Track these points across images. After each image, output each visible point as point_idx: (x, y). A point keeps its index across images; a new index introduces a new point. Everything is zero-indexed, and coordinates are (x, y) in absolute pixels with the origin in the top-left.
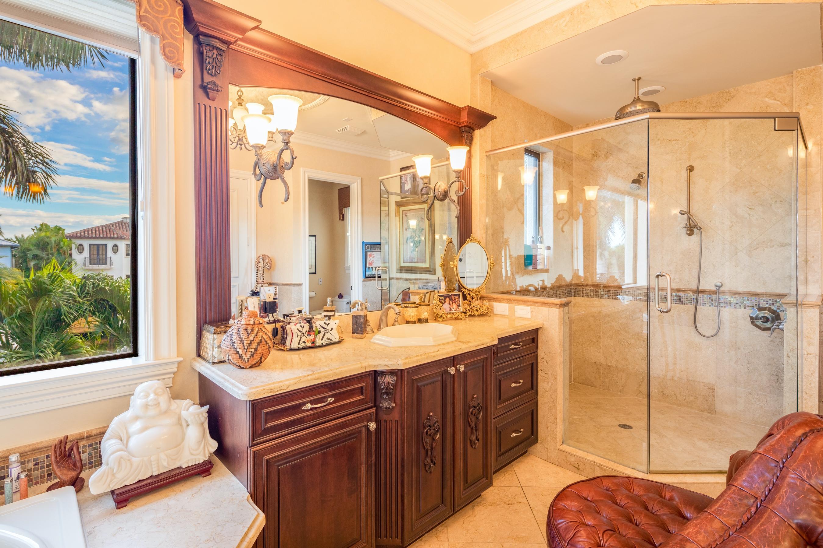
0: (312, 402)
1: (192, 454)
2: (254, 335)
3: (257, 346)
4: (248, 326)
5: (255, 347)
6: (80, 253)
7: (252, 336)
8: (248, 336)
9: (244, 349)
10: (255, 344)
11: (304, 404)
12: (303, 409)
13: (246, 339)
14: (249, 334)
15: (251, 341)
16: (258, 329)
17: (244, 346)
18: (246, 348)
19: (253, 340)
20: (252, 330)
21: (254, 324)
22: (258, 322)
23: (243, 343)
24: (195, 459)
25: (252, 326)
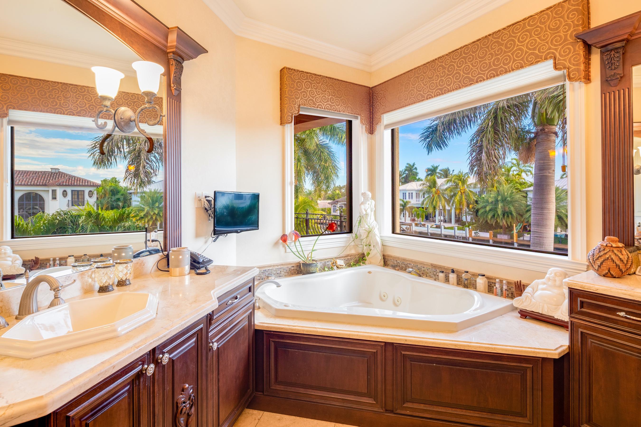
0: (627, 313)
1: (562, 314)
2: (603, 253)
3: (603, 261)
4: (602, 247)
5: (601, 261)
6: (90, 197)
7: (602, 253)
8: (599, 253)
9: (593, 260)
10: (601, 260)
11: (621, 311)
12: (617, 313)
13: (596, 255)
14: (600, 252)
15: (599, 256)
16: (610, 250)
17: (593, 259)
18: (594, 260)
19: (601, 256)
20: (604, 250)
21: (606, 246)
22: (610, 245)
23: (593, 257)
24: (563, 317)
25: (604, 247)
